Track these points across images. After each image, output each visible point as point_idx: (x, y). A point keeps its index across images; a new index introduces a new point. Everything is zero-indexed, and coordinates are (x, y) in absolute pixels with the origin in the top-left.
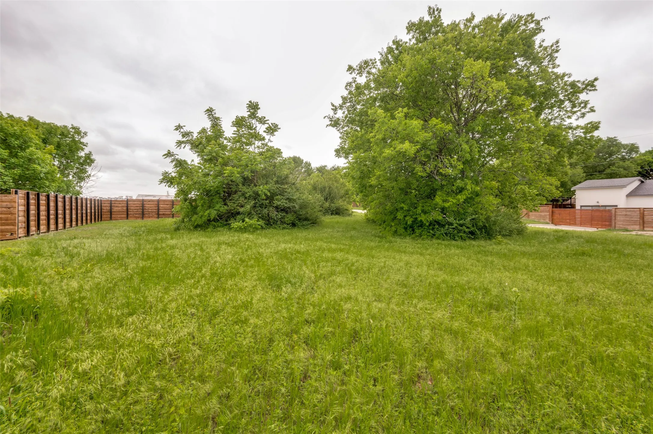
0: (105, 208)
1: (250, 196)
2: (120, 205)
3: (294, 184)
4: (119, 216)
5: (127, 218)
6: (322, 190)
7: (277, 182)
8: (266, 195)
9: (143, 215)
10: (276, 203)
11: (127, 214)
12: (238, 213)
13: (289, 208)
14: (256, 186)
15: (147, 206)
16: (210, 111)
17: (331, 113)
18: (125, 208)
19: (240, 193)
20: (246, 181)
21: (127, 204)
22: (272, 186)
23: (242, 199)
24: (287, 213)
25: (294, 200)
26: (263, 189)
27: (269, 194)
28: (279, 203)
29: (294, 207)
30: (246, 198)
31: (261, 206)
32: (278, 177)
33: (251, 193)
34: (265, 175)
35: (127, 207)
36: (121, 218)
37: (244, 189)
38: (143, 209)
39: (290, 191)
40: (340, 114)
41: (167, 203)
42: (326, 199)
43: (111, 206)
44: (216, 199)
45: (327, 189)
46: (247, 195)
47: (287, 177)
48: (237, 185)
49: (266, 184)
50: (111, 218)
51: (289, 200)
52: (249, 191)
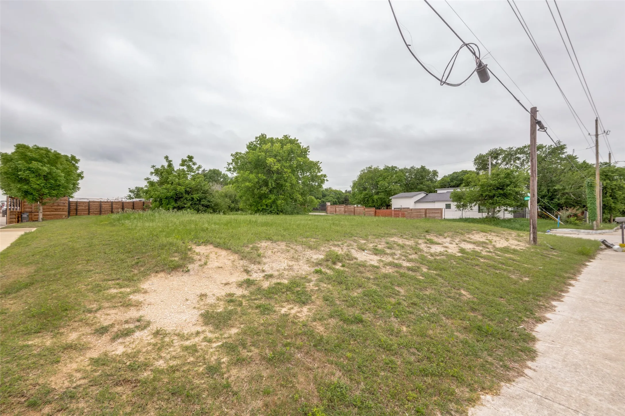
0: (72, 207)
1: (189, 199)
2: (84, 205)
3: (211, 194)
4: (83, 213)
5: (89, 214)
6: (230, 197)
7: (203, 193)
8: (197, 199)
9: (100, 213)
10: (202, 203)
11: (89, 212)
12: (184, 207)
13: (209, 205)
14: (192, 195)
15: (104, 206)
16: (167, 158)
17: (227, 166)
18: (87, 207)
19: (184, 198)
20: (187, 192)
21: (89, 204)
22: (200, 195)
23: (185, 200)
24: (208, 208)
25: (212, 202)
26: (196, 196)
27: (199, 198)
28: (204, 203)
29: (211, 205)
30: (187, 200)
31: (195, 204)
32: (203, 190)
33: (190, 198)
34: (197, 190)
35: (89, 206)
36: (84, 214)
37: (187, 196)
38: (100, 208)
39: (209, 197)
40: (231, 166)
41: (119, 204)
42: (233, 202)
43: (77, 206)
44: (171, 200)
45: (234, 196)
46: (188, 199)
47: (208, 190)
48: (182, 194)
49: (197, 194)
50: (76, 214)
51: (209, 201)
52: (189, 197)
